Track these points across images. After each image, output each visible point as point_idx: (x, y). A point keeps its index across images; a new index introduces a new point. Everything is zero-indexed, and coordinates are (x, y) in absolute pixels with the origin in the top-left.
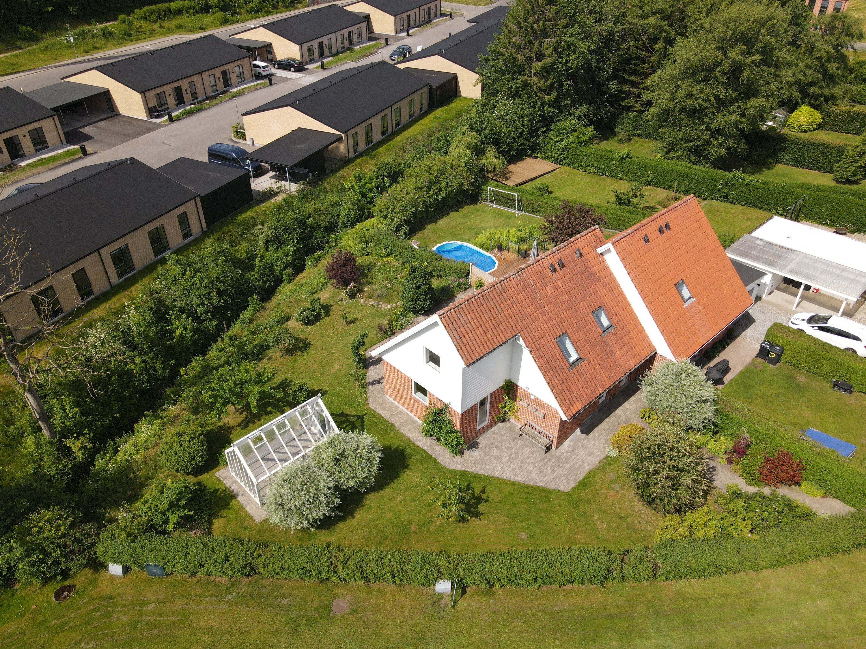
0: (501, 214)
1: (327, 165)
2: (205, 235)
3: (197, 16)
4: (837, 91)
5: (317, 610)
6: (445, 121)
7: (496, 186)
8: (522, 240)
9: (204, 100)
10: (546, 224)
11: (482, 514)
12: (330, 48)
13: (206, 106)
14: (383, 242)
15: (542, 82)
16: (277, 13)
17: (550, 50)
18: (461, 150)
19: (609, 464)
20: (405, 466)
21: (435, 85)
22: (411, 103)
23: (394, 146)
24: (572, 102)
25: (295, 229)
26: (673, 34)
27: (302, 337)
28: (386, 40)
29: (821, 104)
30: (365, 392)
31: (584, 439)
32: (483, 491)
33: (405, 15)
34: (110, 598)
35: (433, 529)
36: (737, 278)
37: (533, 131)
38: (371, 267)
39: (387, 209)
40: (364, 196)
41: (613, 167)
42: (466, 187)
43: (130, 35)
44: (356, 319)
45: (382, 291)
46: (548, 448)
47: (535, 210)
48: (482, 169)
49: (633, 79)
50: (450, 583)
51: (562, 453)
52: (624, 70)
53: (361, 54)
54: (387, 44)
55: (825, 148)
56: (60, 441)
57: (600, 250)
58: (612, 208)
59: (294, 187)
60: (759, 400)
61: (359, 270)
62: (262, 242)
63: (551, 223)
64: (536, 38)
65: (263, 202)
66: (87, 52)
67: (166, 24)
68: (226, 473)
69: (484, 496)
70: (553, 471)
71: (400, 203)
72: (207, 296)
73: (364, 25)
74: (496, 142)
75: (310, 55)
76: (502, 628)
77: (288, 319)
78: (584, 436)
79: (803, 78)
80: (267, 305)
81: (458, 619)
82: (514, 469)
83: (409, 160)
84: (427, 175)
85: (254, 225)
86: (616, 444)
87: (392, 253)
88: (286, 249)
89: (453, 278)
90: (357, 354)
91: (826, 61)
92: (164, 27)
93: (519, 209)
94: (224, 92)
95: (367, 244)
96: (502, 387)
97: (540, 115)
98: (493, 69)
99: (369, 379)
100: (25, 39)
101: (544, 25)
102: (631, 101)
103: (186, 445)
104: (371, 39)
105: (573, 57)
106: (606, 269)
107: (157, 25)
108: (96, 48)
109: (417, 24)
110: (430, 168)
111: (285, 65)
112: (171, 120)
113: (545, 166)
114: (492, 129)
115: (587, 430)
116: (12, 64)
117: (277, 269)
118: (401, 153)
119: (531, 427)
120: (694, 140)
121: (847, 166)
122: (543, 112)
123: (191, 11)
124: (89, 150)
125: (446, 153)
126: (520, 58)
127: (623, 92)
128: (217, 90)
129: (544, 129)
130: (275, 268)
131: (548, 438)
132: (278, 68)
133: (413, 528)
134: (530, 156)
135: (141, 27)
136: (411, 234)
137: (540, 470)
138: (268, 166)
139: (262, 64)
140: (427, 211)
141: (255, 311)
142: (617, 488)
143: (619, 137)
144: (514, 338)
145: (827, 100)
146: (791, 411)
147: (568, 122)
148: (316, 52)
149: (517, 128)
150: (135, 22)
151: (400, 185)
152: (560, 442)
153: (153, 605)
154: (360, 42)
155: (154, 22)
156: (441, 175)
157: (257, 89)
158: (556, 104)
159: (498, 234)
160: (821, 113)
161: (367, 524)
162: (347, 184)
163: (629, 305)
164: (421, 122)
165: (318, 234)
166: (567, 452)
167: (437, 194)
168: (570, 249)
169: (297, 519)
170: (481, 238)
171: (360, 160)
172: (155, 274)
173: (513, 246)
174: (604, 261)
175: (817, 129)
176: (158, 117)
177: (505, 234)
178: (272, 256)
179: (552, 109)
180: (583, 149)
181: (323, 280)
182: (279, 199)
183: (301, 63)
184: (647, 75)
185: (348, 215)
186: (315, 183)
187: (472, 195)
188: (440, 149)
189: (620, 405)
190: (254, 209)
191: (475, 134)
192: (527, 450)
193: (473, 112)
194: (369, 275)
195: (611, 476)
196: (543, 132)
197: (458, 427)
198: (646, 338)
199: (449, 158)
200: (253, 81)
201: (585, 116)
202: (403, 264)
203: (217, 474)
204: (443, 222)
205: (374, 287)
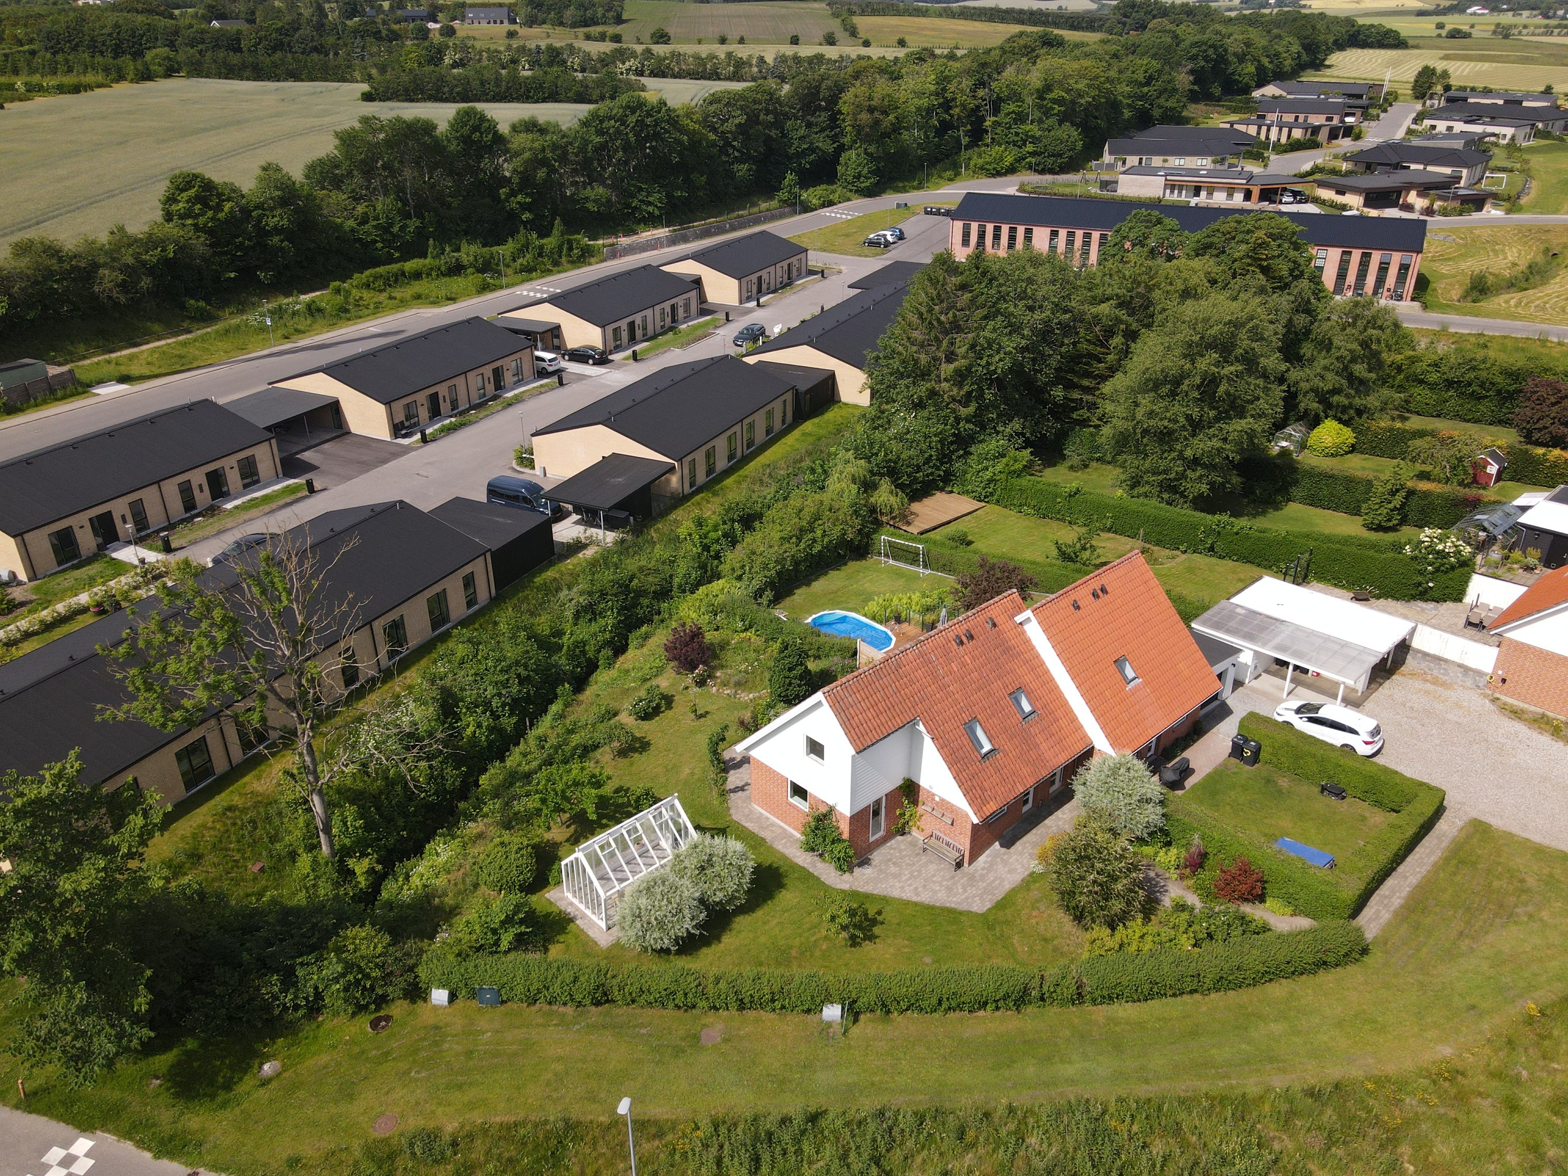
0: (899, 574)
1: (654, 504)
2: (496, 601)
3: (444, 280)
4: (1372, 401)
5: (683, 1039)
6: (819, 440)
7: (892, 535)
8: (928, 609)
9: (468, 410)
10: (959, 587)
11: (877, 937)
12: (645, 328)
13: (471, 418)
14: (739, 611)
15: (955, 391)
16: (559, 272)
17: (964, 349)
18: (844, 485)
19: (1035, 882)
20: (781, 886)
21: (803, 387)
22: (770, 414)
23: (746, 477)
24: (999, 416)
25: (615, 595)
26: (1134, 326)
27: (638, 735)
28: (727, 314)
29: (1351, 419)
30: (725, 801)
31: (1005, 854)
32: (879, 913)
33: (754, 278)
34: (437, 1028)
35: (817, 953)
36: (1200, 654)
37: (944, 456)
38: (723, 646)
39: (743, 567)
40: (706, 548)
41: (1058, 507)
42: (850, 536)
43: (347, 311)
44: (707, 713)
45: (740, 676)
46: (959, 865)
47: (946, 568)
48: (873, 510)
49: (1085, 383)
50: (840, 1007)
51: (976, 870)
52: (1073, 371)
53: (691, 337)
54: (728, 320)
55: (1350, 482)
56: (342, 861)
57: (1019, 619)
58: (1051, 565)
59: (610, 537)
60: (1228, 808)
61: (708, 649)
62: (569, 614)
63: (965, 585)
64: (946, 333)
65: (567, 557)
66: (287, 338)
67: (398, 293)
68: (560, 895)
69: (879, 918)
70: (965, 891)
71: (760, 559)
72: (505, 684)
73: (693, 294)
74: (892, 472)
75: (615, 340)
76: (901, 1055)
77: (615, 714)
78: (1004, 850)
79: (1321, 384)
80: (581, 697)
81: (850, 1047)
82: (916, 888)
83: (769, 497)
84: (797, 520)
85: (558, 589)
86: (1043, 858)
87: (751, 627)
88: (602, 622)
89: (835, 658)
90: (715, 752)
91: (1351, 361)
92: (395, 298)
93: (925, 567)
94: (495, 398)
95: (716, 615)
96: (900, 787)
97: (954, 435)
98: (886, 371)
99: (730, 785)
100: (193, 319)
101: (955, 316)
102: (1084, 413)
103: (513, 856)
104: (703, 312)
105: (997, 358)
106: (1028, 642)
107: (385, 294)
108: (298, 331)
109: (772, 288)
110: (800, 511)
111: (579, 356)
112: (425, 440)
113: (964, 504)
114: (885, 456)
115: (1008, 843)
116: (180, 357)
117: (591, 650)
118: (757, 487)
119: (938, 838)
120: (1165, 472)
121: (1377, 507)
122: (958, 430)
123: (434, 274)
124: (317, 485)
125: (822, 488)
126: (924, 359)
127: (1073, 400)
128: (484, 395)
129: (961, 452)
130: (587, 648)
131: (959, 850)
132: (569, 360)
133: (794, 953)
134: (942, 490)
135: (361, 298)
136: (776, 600)
137: (949, 889)
138: (570, 507)
139: (548, 356)
140: (796, 570)
141: (567, 705)
142: (1043, 908)
143: (1068, 463)
144: (912, 722)
145: (1359, 413)
146: (1266, 821)
147: (993, 444)
148: (625, 335)
149: (922, 452)
150: (354, 291)
151: (758, 535)
152: (973, 857)
153: (489, 1034)
154: (687, 318)
155: (381, 291)
156: (816, 520)
157: (541, 393)
158: (978, 420)
159: (895, 601)
160: (1354, 430)
161: (737, 950)
162: (682, 531)
163: (1057, 687)
164: (783, 440)
165: (645, 601)
166: (983, 869)
167: (811, 547)
168: (981, 618)
169: (656, 935)
170: (873, 607)
171: (698, 498)
172: (434, 655)
173: (916, 617)
174: (1024, 633)
175: (1351, 452)
176: (405, 436)
177: (904, 601)
178: (584, 631)
179: (971, 426)
180: (1017, 482)
181: (658, 663)
182: (589, 553)
183: (603, 353)
184: (1104, 378)
185: (687, 575)
186: (638, 531)
187: (858, 547)
188: (812, 482)
189: (1051, 814)
190: (556, 568)
191: (862, 462)
192: (932, 867)
193: (860, 429)
194: (722, 656)
195: (1035, 894)
196: (959, 457)
197: (846, 836)
198: (1080, 727)
199: (826, 497)
200: (535, 379)
201: (1018, 434)
202: (766, 641)
203: (547, 895)
204: (819, 585)
205: (729, 671)
